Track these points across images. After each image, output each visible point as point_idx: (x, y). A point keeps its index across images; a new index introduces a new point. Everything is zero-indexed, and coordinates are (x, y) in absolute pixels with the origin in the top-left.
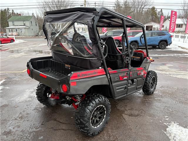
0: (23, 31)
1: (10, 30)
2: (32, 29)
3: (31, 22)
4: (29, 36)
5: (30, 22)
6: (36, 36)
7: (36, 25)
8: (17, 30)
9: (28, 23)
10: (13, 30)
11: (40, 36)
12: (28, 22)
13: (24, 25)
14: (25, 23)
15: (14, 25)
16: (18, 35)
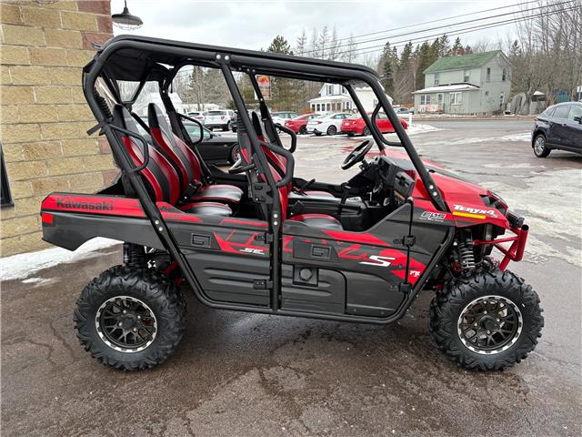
0: (459, 98)
1: (423, 98)
2: (487, 93)
3: (489, 69)
4: (472, 114)
5: (486, 71)
6: (497, 113)
7: (504, 79)
8: (440, 99)
9: (476, 76)
10: (432, 97)
11: (507, 113)
12: (479, 71)
13: (466, 81)
14: (467, 74)
15: (437, 84)
16: (441, 112)
